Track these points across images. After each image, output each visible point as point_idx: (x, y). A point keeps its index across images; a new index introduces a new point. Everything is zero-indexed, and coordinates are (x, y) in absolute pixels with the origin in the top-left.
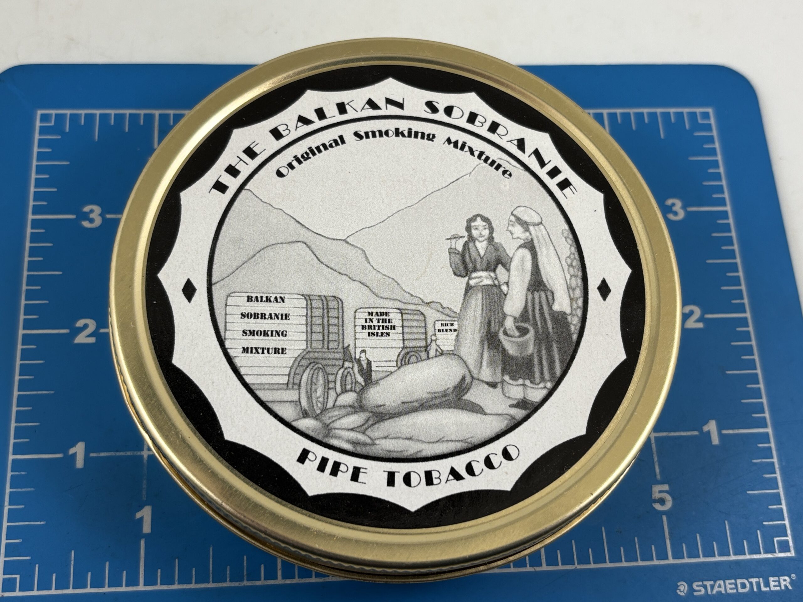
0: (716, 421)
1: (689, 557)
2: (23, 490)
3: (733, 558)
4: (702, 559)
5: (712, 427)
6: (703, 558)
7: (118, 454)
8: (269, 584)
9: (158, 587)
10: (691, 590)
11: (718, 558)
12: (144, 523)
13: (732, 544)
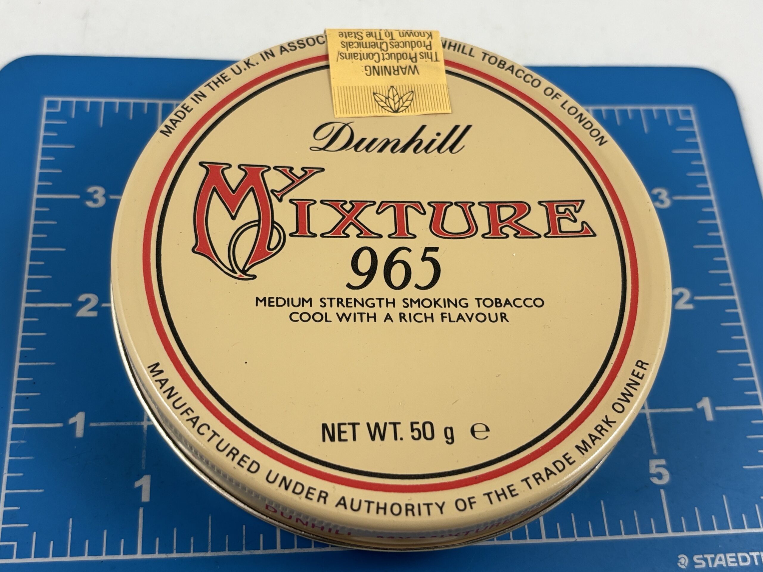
0: (709, 398)
1: (689, 530)
2: (23, 458)
3: (732, 531)
4: (701, 533)
5: (705, 404)
6: (703, 531)
7: (118, 424)
8: (267, 553)
9: (157, 556)
10: (692, 563)
11: (717, 532)
12: (143, 492)
13: (731, 518)
